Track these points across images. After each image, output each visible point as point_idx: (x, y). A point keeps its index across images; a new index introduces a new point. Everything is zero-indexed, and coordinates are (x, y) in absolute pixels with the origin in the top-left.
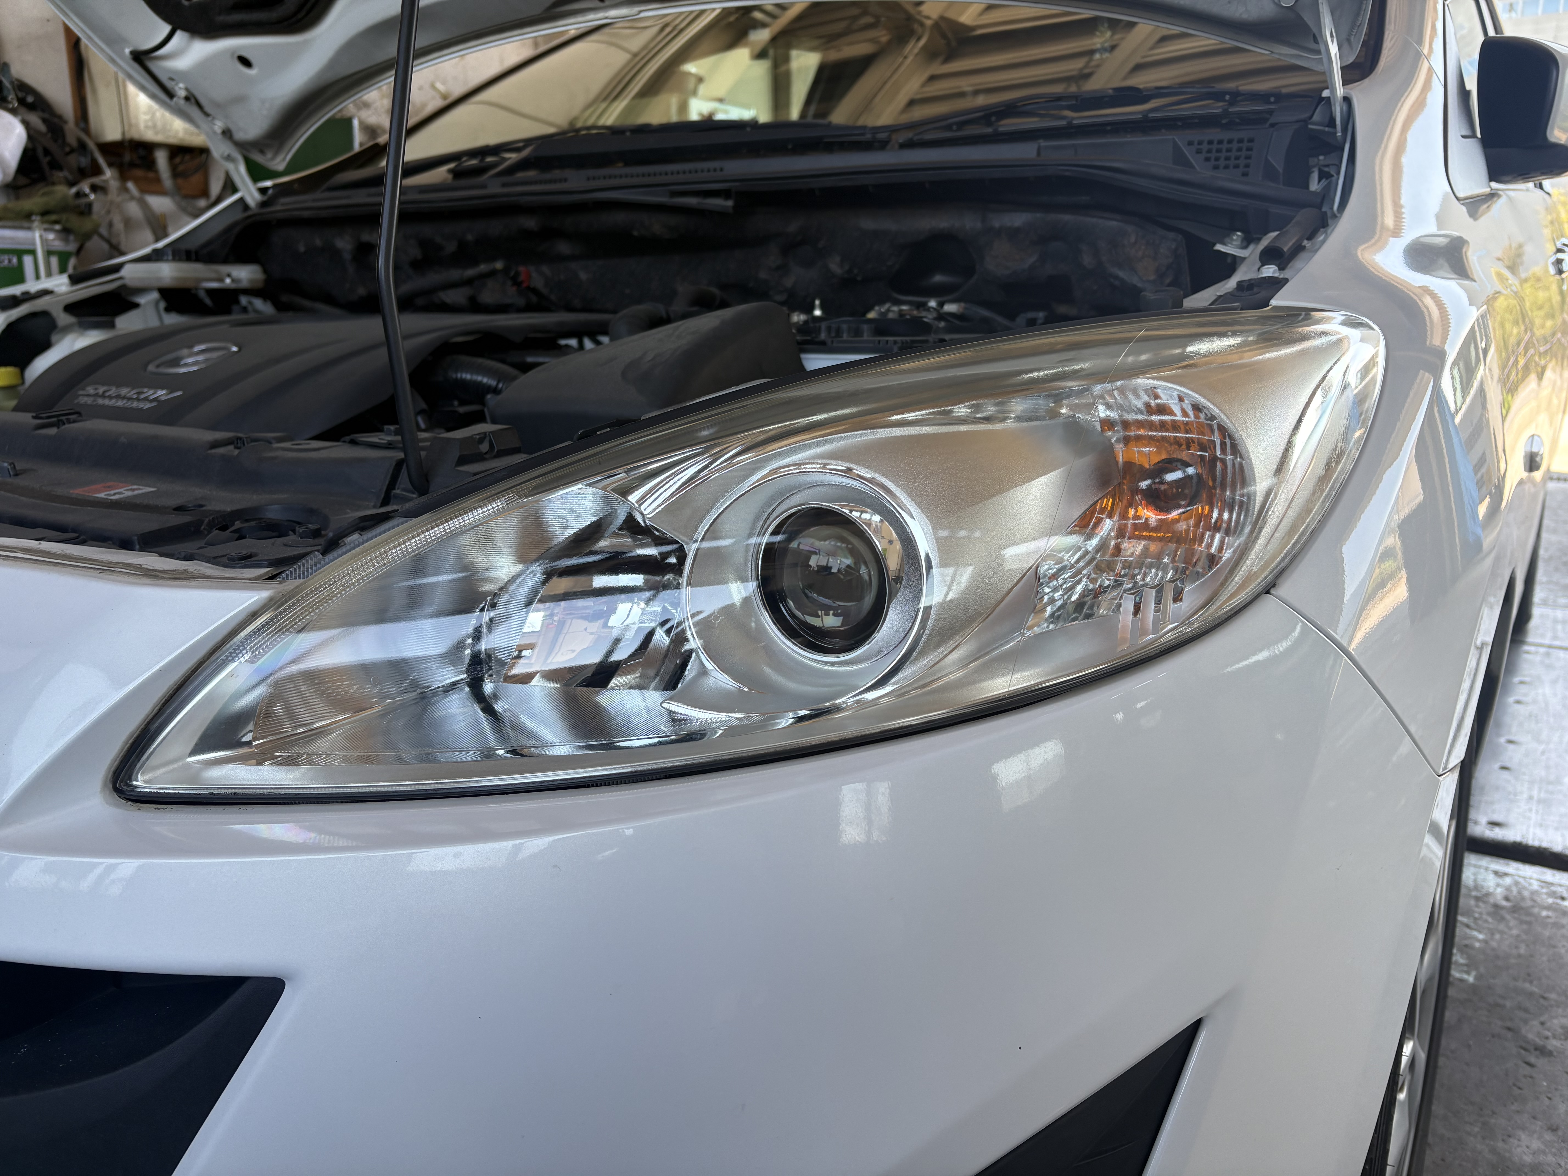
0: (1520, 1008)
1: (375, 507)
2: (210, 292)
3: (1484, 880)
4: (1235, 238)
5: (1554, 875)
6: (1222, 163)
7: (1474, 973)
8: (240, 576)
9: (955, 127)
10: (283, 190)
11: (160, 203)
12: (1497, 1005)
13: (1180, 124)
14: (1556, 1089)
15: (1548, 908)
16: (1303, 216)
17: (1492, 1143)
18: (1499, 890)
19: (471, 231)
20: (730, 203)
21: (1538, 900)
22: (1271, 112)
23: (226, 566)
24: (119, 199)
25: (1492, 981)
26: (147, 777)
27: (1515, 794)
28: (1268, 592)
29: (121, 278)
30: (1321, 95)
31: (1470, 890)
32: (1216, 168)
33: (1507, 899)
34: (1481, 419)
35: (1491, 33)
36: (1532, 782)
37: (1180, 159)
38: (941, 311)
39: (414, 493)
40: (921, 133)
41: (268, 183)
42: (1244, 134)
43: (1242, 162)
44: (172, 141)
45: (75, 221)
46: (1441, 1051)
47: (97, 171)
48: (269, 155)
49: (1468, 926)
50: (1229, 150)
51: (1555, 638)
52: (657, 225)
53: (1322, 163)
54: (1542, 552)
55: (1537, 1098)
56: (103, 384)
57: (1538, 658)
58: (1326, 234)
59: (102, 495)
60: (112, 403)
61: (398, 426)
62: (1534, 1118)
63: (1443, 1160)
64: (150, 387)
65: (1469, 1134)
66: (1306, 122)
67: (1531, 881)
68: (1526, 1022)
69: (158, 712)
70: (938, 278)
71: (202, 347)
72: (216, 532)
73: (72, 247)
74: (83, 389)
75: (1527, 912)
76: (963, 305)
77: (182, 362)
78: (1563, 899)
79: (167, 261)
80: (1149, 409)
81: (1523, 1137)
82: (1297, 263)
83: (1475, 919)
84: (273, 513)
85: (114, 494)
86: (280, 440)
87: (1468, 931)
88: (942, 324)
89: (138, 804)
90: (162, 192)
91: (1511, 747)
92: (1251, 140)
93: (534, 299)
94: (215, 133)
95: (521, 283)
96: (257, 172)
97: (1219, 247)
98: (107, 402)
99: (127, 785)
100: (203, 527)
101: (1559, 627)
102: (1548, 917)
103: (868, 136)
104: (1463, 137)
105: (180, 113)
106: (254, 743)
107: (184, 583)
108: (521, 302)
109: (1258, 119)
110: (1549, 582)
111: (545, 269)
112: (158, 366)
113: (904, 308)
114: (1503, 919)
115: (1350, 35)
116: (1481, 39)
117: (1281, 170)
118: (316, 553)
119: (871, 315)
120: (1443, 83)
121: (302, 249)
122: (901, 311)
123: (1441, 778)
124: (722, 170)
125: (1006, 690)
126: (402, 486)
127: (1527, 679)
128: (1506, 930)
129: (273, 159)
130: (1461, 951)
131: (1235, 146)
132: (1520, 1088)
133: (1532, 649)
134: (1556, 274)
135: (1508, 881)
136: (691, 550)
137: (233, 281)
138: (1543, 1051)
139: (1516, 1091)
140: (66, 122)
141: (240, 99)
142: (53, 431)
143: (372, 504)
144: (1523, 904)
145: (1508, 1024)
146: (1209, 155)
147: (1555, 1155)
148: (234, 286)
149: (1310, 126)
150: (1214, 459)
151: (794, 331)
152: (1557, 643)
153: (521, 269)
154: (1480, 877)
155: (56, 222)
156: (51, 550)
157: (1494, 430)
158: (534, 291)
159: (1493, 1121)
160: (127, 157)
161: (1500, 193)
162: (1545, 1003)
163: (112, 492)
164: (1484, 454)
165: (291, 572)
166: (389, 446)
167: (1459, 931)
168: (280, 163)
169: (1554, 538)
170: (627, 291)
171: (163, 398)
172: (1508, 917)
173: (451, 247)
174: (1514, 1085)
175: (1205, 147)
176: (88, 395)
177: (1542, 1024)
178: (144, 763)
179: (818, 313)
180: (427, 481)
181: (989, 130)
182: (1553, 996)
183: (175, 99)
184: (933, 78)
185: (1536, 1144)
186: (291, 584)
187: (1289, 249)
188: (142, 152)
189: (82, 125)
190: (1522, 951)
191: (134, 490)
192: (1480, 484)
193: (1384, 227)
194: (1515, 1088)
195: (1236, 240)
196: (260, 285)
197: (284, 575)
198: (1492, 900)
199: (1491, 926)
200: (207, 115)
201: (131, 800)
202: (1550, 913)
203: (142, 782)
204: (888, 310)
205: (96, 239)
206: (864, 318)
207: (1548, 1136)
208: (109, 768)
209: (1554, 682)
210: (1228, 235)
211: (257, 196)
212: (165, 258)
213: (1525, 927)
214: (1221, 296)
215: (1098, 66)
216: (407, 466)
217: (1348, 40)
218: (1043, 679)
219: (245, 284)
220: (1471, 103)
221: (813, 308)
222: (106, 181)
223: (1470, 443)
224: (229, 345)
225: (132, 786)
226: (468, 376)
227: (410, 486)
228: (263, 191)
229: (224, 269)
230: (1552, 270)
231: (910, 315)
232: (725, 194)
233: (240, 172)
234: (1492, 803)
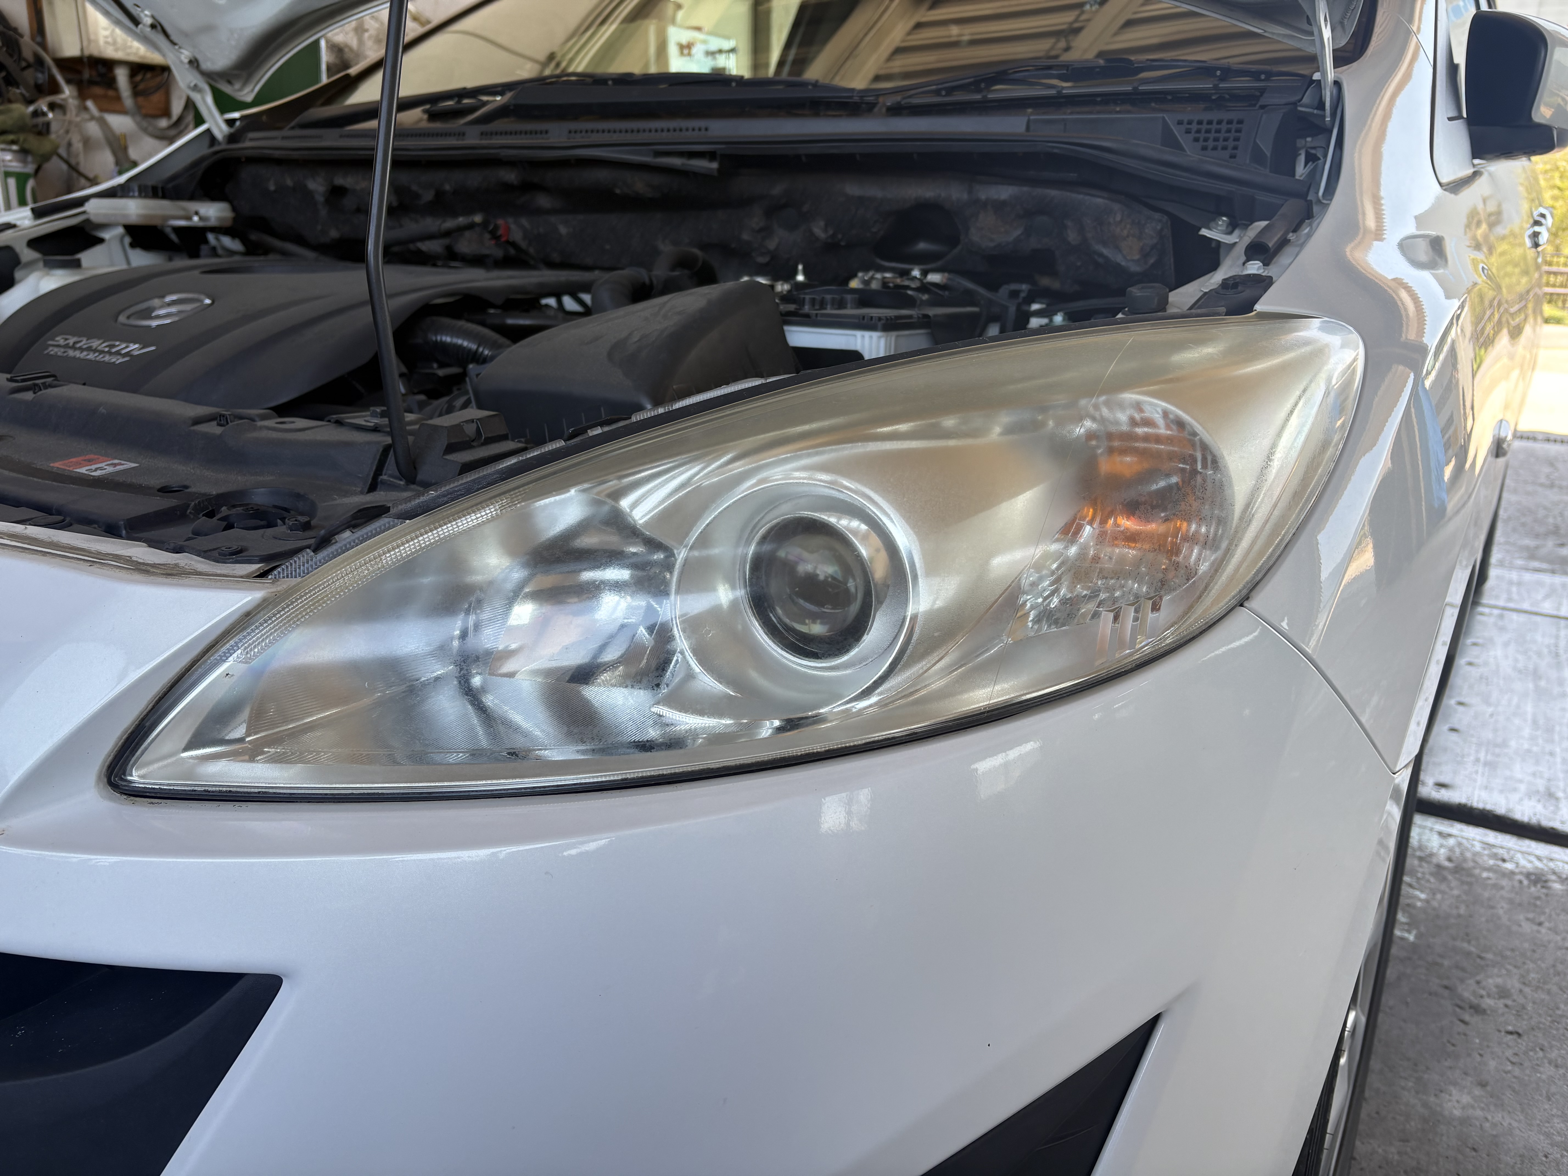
0: (1457, 967)
1: (362, 493)
2: (177, 230)
3: (1429, 840)
4: (1220, 223)
5: (1496, 838)
6: (1211, 144)
7: (1414, 932)
8: (231, 573)
9: (943, 93)
10: (252, 123)
11: (120, 123)
12: (1436, 964)
13: (1169, 97)
14: (1488, 1047)
15: (1489, 869)
16: (1290, 207)
17: (1424, 1097)
18: (1442, 851)
19: (449, 181)
20: (714, 165)
21: (1480, 861)
22: (1262, 91)
23: (217, 561)
24: (78, 119)
25: (1431, 940)
26: (143, 772)
27: (1463, 756)
28: (1242, 605)
29: (84, 212)
30: (1312, 77)
31: (1414, 850)
32: (1204, 148)
33: (1450, 859)
34: (1450, 381)
35: (1484, 7)
36: (1479, 745)
37: (1170, 141)
38: (925, 281)
39: (401, 480)
40: (910, 97)
41: (236, 115)
42: (1233, 116)
43: (1230, 143)
44: (133, 58)
45: (33, 142)
46: (1382, 1008)
47: (55, 89)
48: (237, 86)
49: (1410, 886)
50: (1218, 131)
51: (1510, 599)
52: (639, 184)
53: (1308, 145)
54: (1501, 512)
55: (1469, 1055)
56: (74, 335)
57: (1492, 620)
58: (1311, 228)
59: (83, 470)
60: (83, 355)
61: (385, 408)
62: (1466, 1074)
63: (1377, 1113)
64: (122, 341)
65: (1403, 1088)
66: (1295, 104)
67: (1474, 843)
68: (1462, 981)
69: (152, 709)
70: (922, 246)
71: (174, 297)
72: (202, 521)
73: (30, 169)
74: (53, 340)
75: (1469, 873)
76: (946, 275)
77: (154, 314)
78: (1504, 861)
79: (133, 197)
80: (1133, 422)
81: (1454, 1092)
82: (1283, 259)
83: (1418, 879)
84: (260, 498)
85: (96, 470)
86: (264, 418)
87: (1411, 890)
88: (925, 297)
89: (132, 798)
90: (123, 112)
91: (1461, 709)
92: (1240, 122)
93: (512, 251)
94: (182, 62)
95: (500, 236)
96: (224, 103)
97: (1204, 232)
98: (77, 354)
99: (122, 779)
100: (189, 511)
101: (1514, 589)
102: (1489, 878)
103: (856, 99)
104: (1450, 119)
105: (144, 39)
106: (248, 739)
107: (175, 580)
108: (499, 253)
109: (1250, 99)
110: (1507, 543)
111: (524, 222)
112: (128, 317)
113: (888, 275)
114: (1444, 879)
115: (1343, 18)
116: (1473, 11)
117: (1268, 154)
118: (308, 550)
119: (854, 284)
120: (1432, 63)
121: (272, 188)
122: (884, 278)
123: (1395, 776)
124: (706, 129)
125: (985, 703)
126: (390, 472)
127: (1480, 641)
128: (1447, 890)
129: (241, 90)
130: (1404, 911)
131: (1224, 127)
132: (1453, 1045)
133: (1486, 610)
134: (1532, 247)
135: (1451, 842)
136: (681, 555)
137: (201, 218)
138: (1477, 1009)
139: (1451, 1048)
140: (22, 36)
141: (208, 29)
142: (29, 396)
143: (359, 489)
144: (1465, 865)
145: (1445, 982)
146: (1197, 135)
147: (1482, 1109)
148: (201, 224)
149: (1300, 109)
150: (1194, 472)
151: (777, 301)
152: (1511, 605)
153: (500, 222)
154: (1425, 838)
155: (13, 142)
156: (38, 536)
157: (1463, 388)
158: (513, 244)
159: (1426, 1076)
160: (86, 74)
161: (1482, 170)
162: (1482, 963)
163: (94, 467)
164: (1452, 416)
165: (283, 570)
166: (375, 429)
167: (1405, 889)
168: (248, 94)
169: (1514, 498)
170: (608, 247)
171: (136, 353)
172: (1450, 877)
173: (428, 196)
174: (1449, 1042)
175: (1194, 127)
176: (58, 346)
177: (1478, 983)
178: (138, 758)
179: (800, 278)
180: (415, 468)
181: (978, 97)
182: (1489, 956)
183: (140, 26)
184: (919, 26)
185: (1466, 1099)
186: (285, 584)
187: (1273, 246)
188: (102, 70)
189: (39, 39)
190: (1462, 910)
191: (115, 465)
192: (1447, 446)
193: (1366, 231)
194: (1448, 1045)
195: (1221, 225)
196: (228, 224)
197: (275, 572)
198: (1435, 860)
199: (1433, 886)
200: (174, 43)
201: (126, 794)
202: (1491, 875)
203: (136, 777)
204: (872, 278)
205: (55, 160)
206: (846, 288)
207: (1478, 1092)
208: (104, 762)
209: (1506, 645)
210: (1214, 220)
211: (225, 128)
212: (131, 194)
213: (1466, 887)
214: (1206, 293)
215: (1088, 20)
216: (395, 452)
217: (1342, 23)
218: (1022, 693)
219: (213, 223)
220: (1458, 78)
221: (795, 273)
222: (65, 100)
223: (1438, 408)
224: (202, 297)
225: (126, 781)
226: (448, 339)
227: (397, 474)
228: (230, 122)
229: (193, 206)
230: (1528, 243)
231: (893, 283)
232: (711, 156)
233: (206, 103)
234: (1440, 764)
